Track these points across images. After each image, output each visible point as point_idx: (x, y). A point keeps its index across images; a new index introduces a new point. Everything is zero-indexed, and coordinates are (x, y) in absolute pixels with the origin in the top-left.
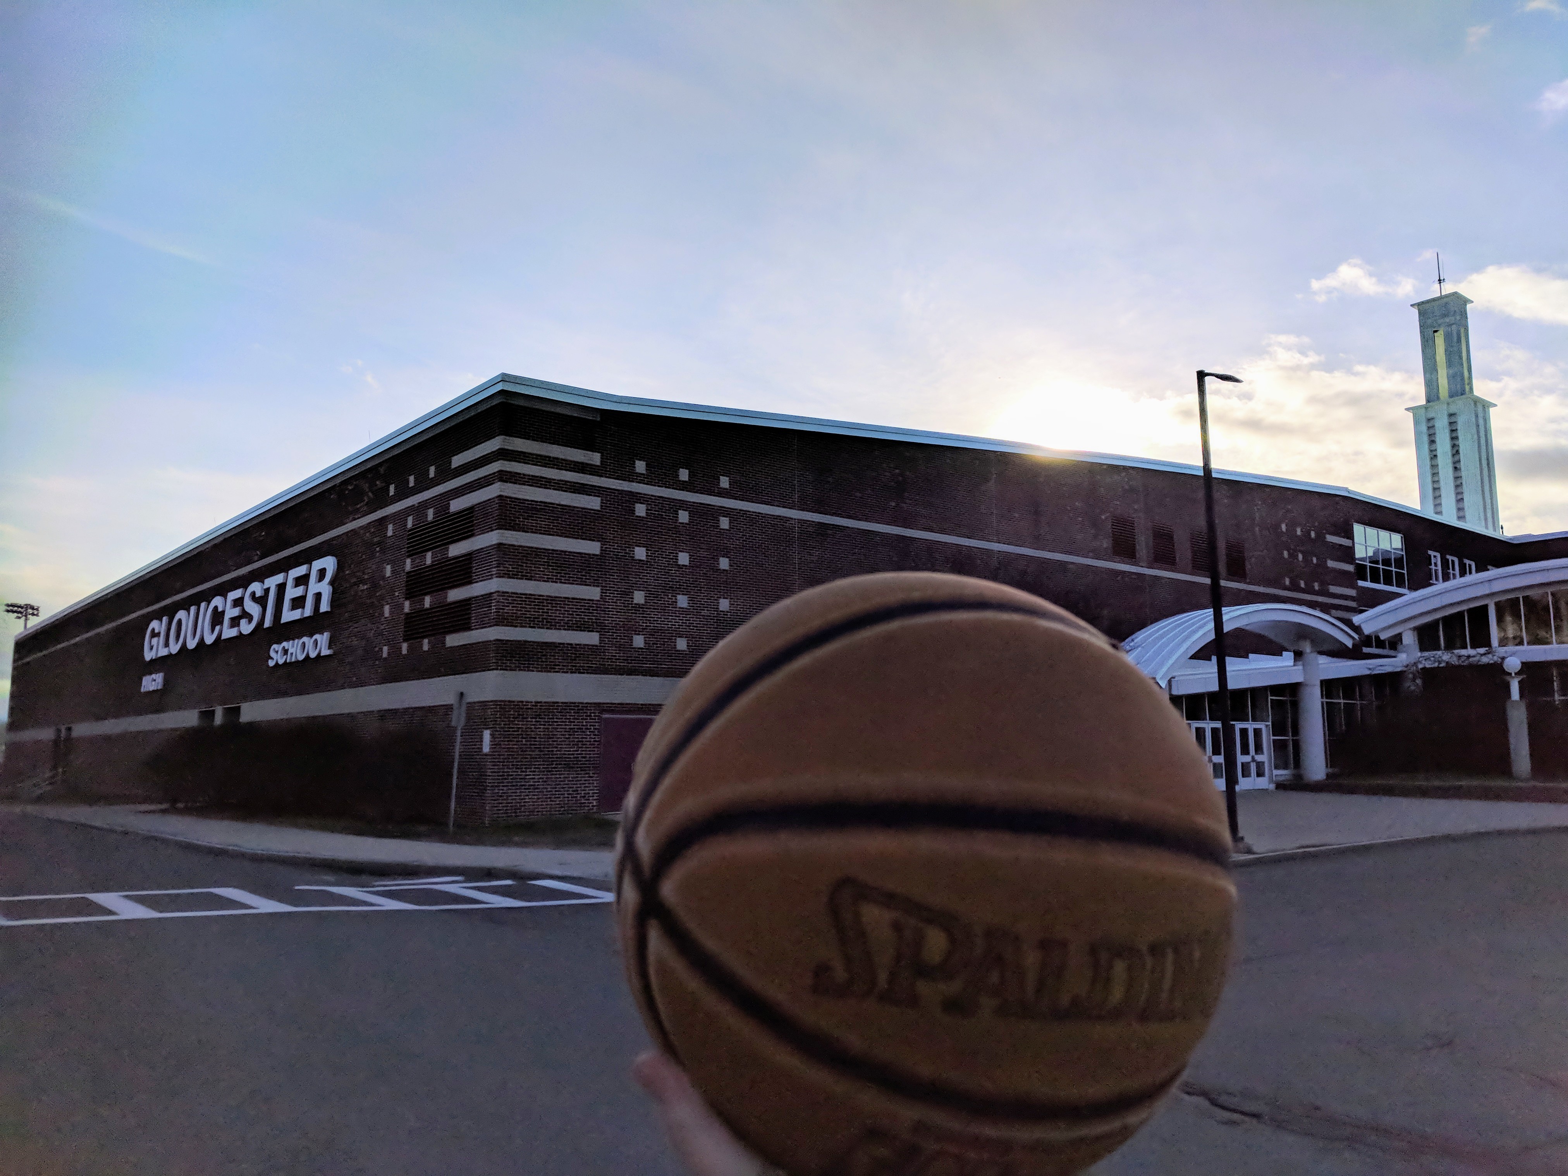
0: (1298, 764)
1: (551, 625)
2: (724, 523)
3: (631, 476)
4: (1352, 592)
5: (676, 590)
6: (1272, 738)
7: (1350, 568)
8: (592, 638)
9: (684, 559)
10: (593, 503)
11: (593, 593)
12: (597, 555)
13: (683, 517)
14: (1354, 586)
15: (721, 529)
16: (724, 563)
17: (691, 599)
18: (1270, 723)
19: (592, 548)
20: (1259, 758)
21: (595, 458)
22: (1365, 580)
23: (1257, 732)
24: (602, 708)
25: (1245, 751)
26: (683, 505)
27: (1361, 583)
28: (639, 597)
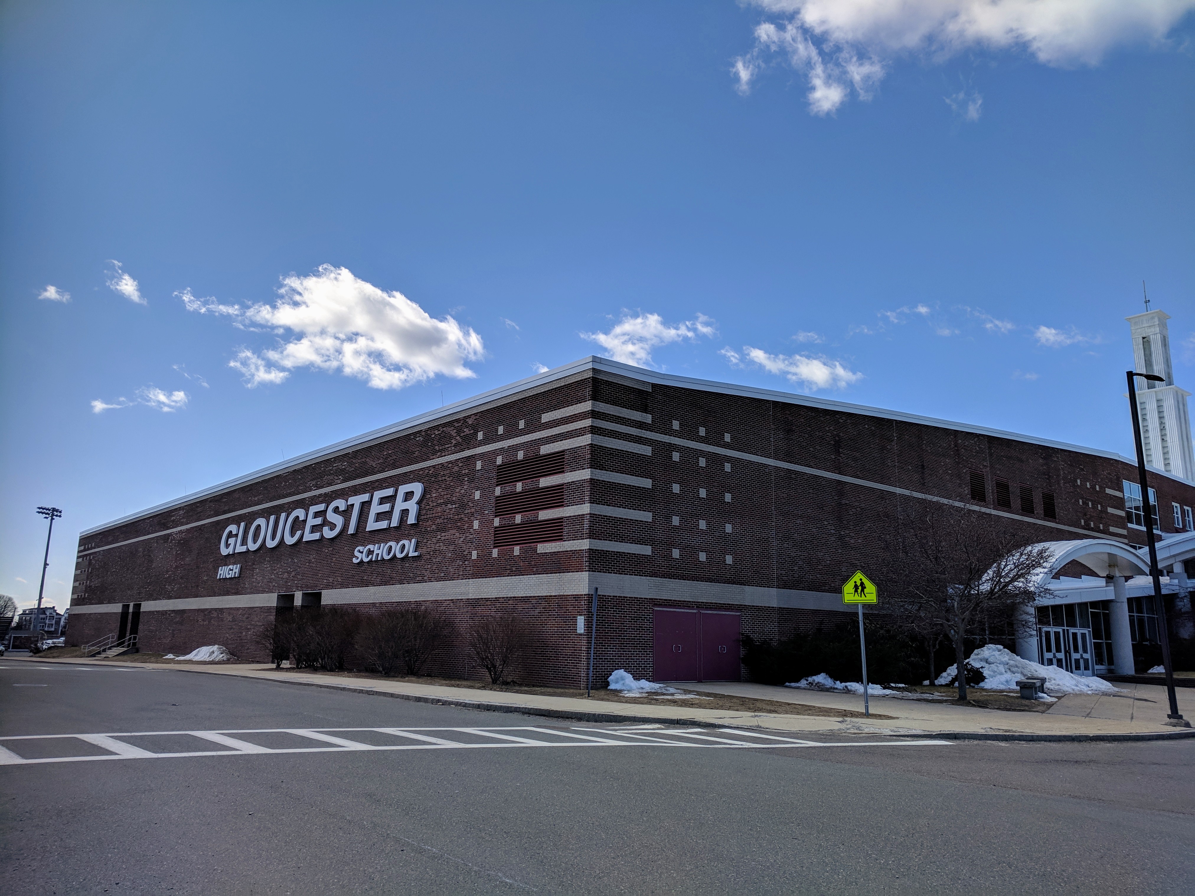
0: (1111, 662)
1: (622, 539)
2: (728, 467)
3: (669, 432)
4: (1124, 532)
5: (699, 517)
6: (1093, 641)
7: (1123, 514)
8: (647, 550)
9: (703, 493)
10: (647, 450)
11: (646, 516)
12: (650, 489)
13: (702, 462)
14: (1125, 527)
15: (725, 472)
16: (728, 497)
17: (708, 524)
18: (1091, 630)
19: (647, 483)
20: (1086, 656)
21: (648, 418)
22: (1132, 523)
23: (1083, 636)
24: (655, 602)
25: (1076, 650)
26: (702, 453)
27: (1130, 525)
28: (676, 521)
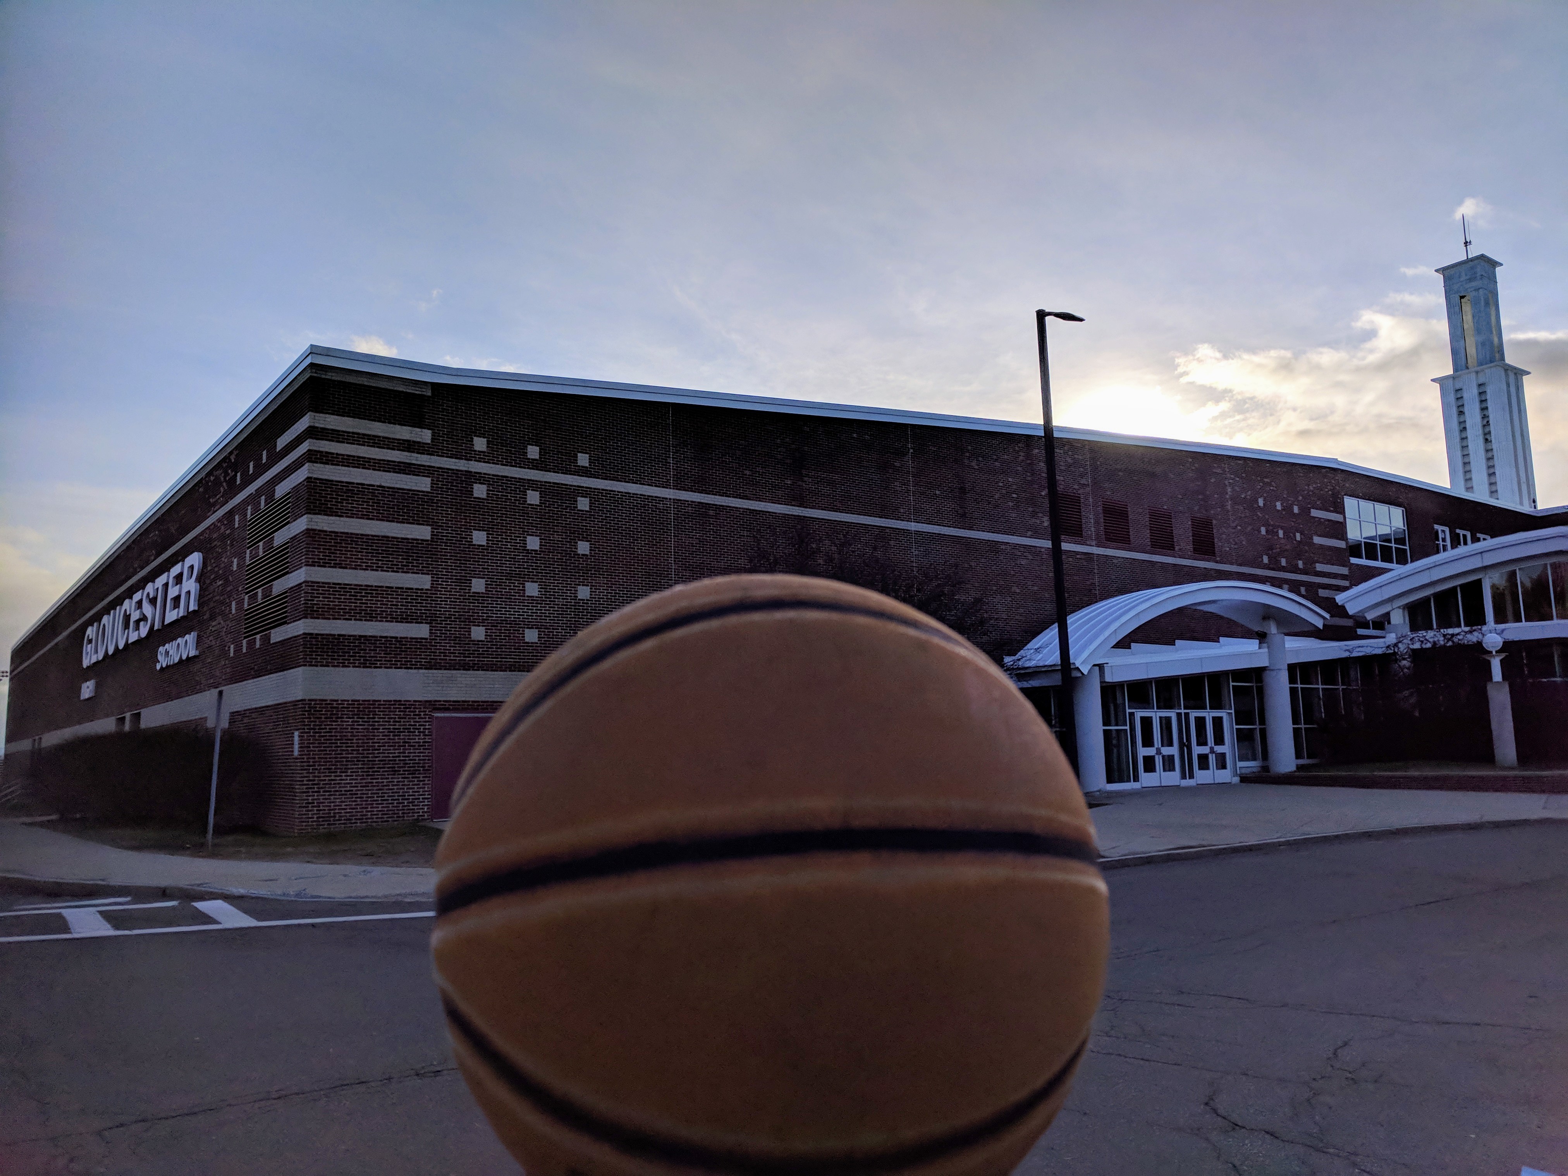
0: (1265, 756)
1: (371, 616)
2: (583, 504)
3: (470, 455)
4: (1345, 571)
5: (524, 577)
6: (1235, 727)
7: (1342, 544)
8: (421, 631)
9: (533, 543)
10: (423, 484)
11: (423, 581)
12: (427, 541)
13: (533, 497)
15: (578, 510)
16: (583, 548)
17: (544, 587)
18: (1233, 711)
19: (423, 532)
21: (425, 436)
22: (1360, 557)
24: (434, 706)
25: (1202, 742)
26: (533, 485)
27: (1354, 560)
28: (478, 585)
